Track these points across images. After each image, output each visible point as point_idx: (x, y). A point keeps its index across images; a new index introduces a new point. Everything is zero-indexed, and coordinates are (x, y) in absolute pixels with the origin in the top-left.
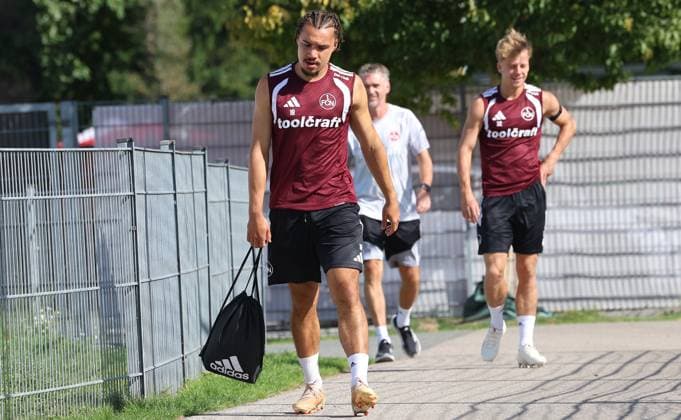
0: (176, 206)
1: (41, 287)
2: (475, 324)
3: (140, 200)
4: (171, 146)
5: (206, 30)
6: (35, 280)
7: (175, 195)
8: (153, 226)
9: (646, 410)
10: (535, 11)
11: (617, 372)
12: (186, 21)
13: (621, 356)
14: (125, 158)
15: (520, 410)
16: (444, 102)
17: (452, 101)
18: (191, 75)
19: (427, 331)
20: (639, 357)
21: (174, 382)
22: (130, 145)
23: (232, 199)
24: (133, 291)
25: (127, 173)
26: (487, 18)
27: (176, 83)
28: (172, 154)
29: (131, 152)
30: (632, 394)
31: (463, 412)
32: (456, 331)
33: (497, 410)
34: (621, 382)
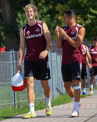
4: (51, 51)
28: (51, 53)
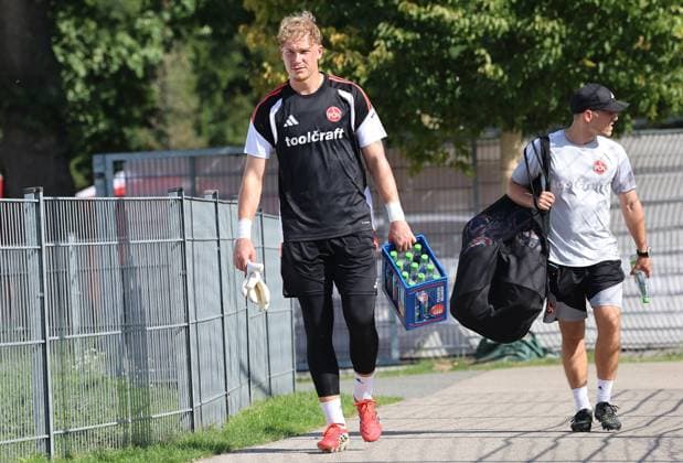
0: (219, 252)
1: (82, 329)
2: (487, 364)
3: (188, 244)
4: (215, 195)
5: (213, 86)
6: (76, 322)
7: (218, 241)
8: (200, 270)
9: (671, 445)
10: (544, 67)
11: (635, 409)
12: (194, 78)
13: (636, 395)
14: (176, 206)
15: (552, 444)
16: (457, 154)
17: (465, 153)
18: (198, 129)
19: (442, 371)
20: (654, 394)
21: (219, 417)
22: (180, 193)
23: (266, 246)
24: (183, 331)
25: (177, 221)
26: (501, 73)
27: (183, 138)
28: (216, 203)
29: (181, 200)
30: (655, 429)
31: (498, 446)
32: (471, 371)
33: (530, 444)
34: (642, 419)
